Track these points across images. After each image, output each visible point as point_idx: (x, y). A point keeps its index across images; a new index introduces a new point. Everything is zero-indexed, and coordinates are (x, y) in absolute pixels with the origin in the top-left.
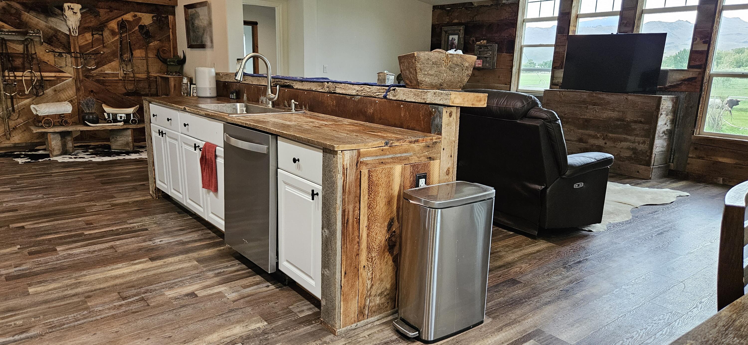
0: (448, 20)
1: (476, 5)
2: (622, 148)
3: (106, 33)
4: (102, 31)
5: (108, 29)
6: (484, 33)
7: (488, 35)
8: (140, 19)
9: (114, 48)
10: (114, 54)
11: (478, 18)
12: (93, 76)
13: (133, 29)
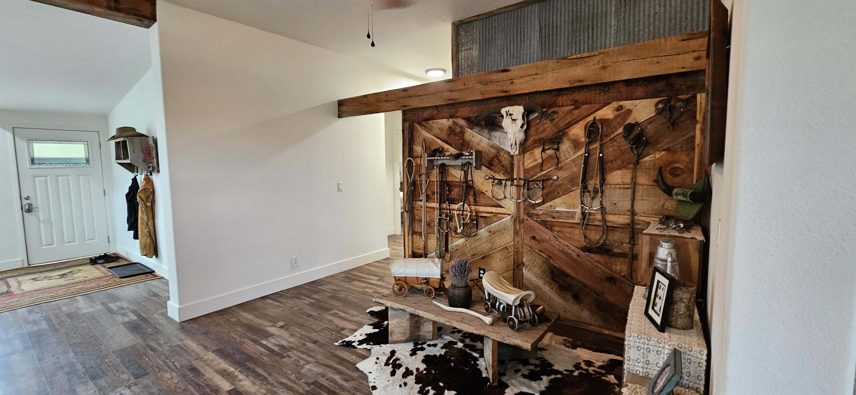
3: (566, 146)
4: (559, 143)
5: (569, 139)
8: (629, 112)
9: (575, 169)
10: (572, 180)
12: (537, 215)
13: (613, 133)
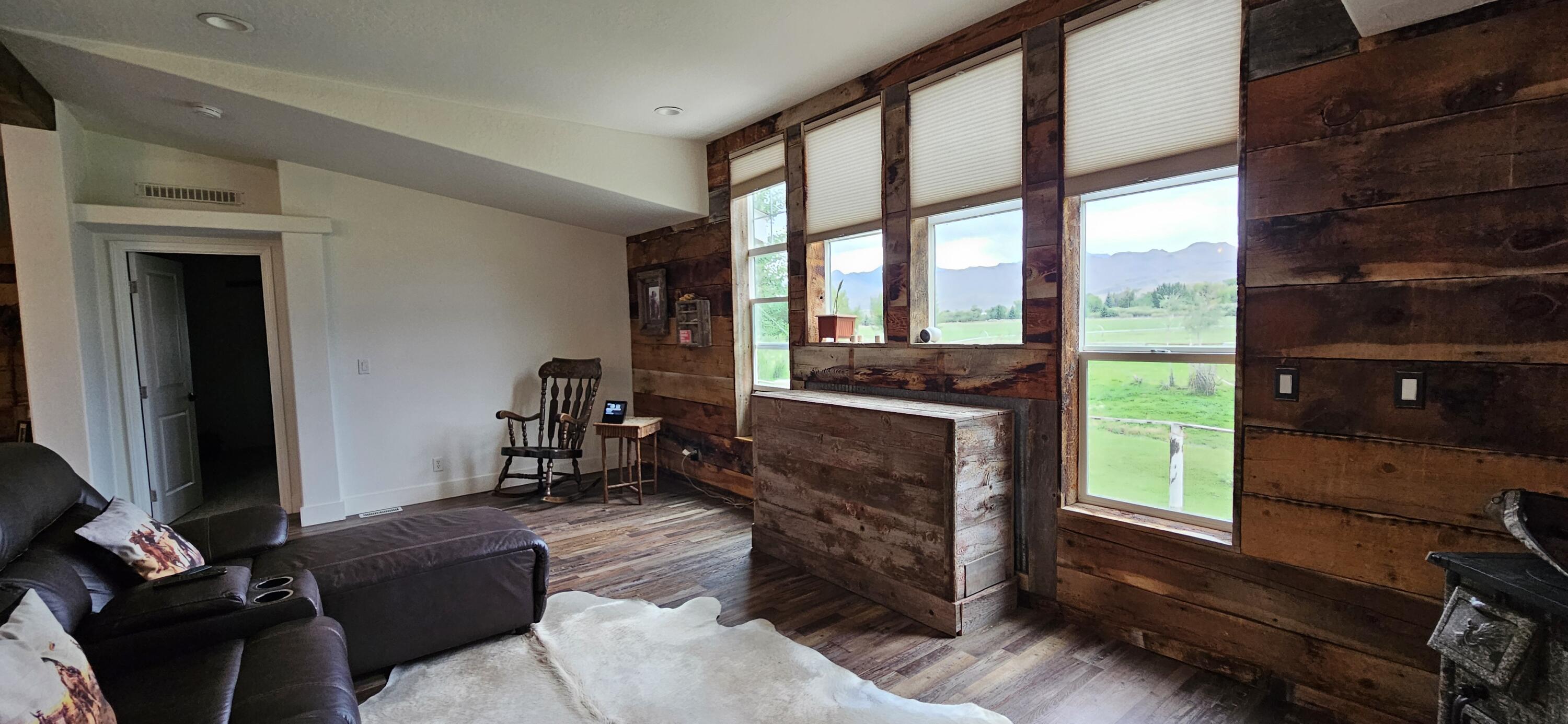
0: (645, 261)
1: (676, 230)
2: (894, 544)
6: (691, 279)
7: (697, 284)
11: (681, 254)
